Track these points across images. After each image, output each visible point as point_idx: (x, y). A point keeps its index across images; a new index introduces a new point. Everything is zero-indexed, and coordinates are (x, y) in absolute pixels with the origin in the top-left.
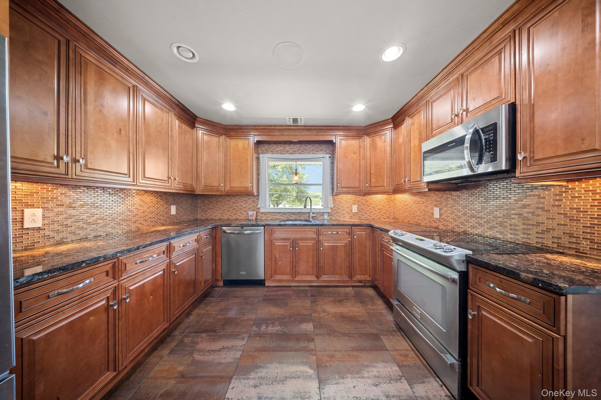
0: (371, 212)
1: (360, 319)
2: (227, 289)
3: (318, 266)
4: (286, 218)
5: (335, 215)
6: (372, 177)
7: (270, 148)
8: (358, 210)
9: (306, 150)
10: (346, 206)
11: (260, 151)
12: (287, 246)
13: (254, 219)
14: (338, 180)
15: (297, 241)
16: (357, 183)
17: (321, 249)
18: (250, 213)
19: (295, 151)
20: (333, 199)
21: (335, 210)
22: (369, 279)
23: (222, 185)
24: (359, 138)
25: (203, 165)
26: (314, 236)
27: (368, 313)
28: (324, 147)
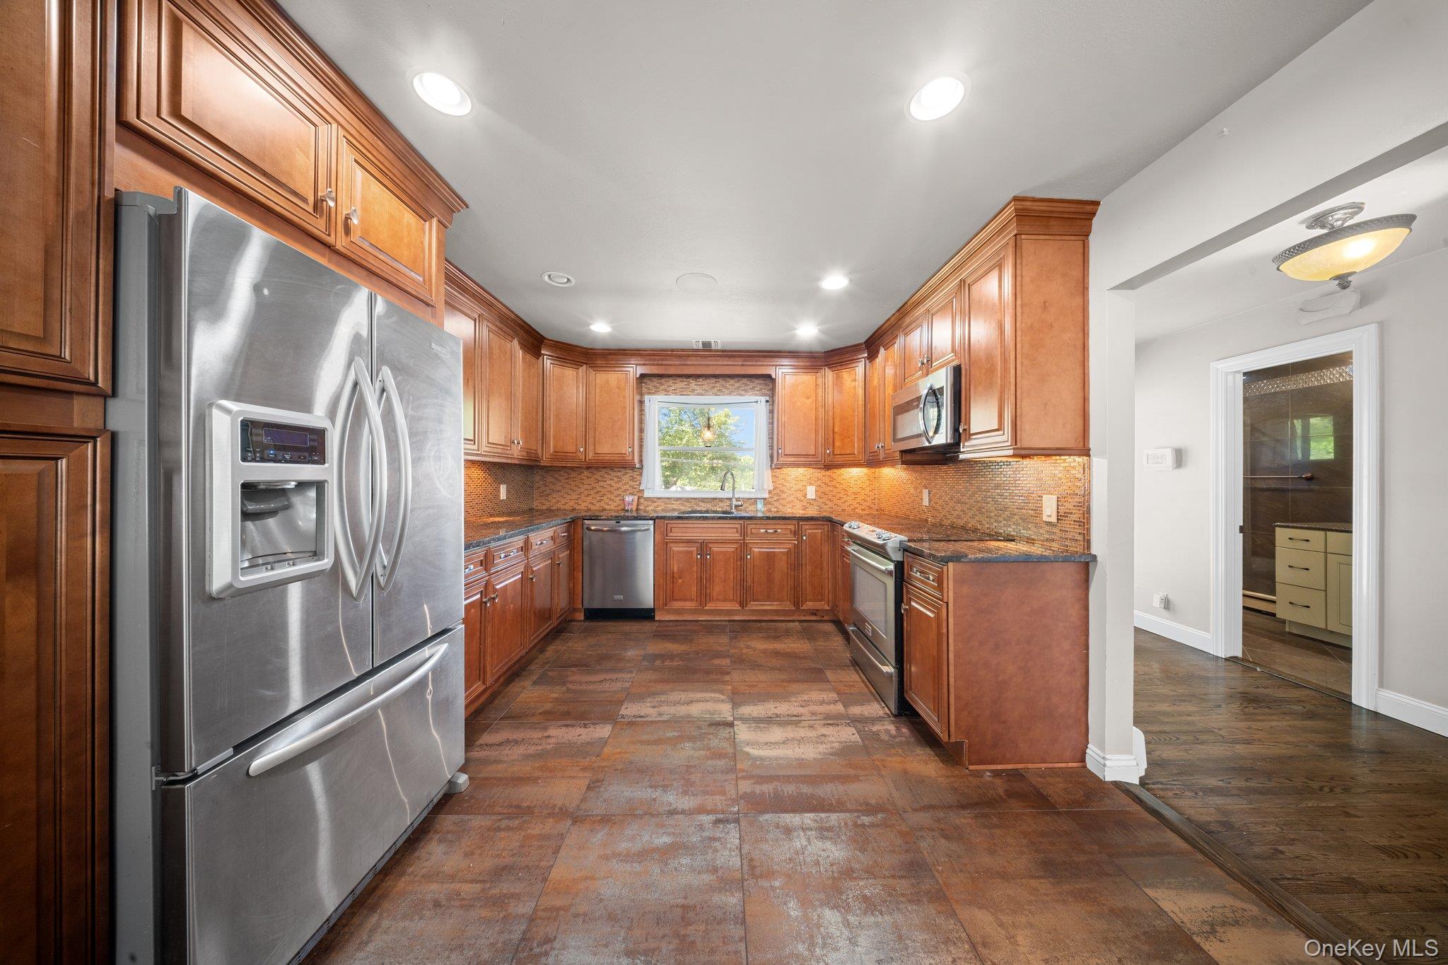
0: (840, 499)
1: (801, 655)
2: (591, 623)
3: (742, 586)
4: (689, 507)
5: (776, 504)
6: (837, 437)
7: (661, 384)
8: (816, 496)
9: (726, 388)
10: (795, 488)
11: (644, 390)
12: (691, 552)
13: (634, 509)
14: (780, 443)
15: (709, 544)
16: (813, 447)
17: (749, 557)
18: (628, 499)
19: (706, 391)
20: (772, 476)
21: (776, 493)
22: (827, 607)
23: (582, 450)
24: (815, 371)
25: (552, 417)
26: (737, 536)
27: (815, 650)
28: (758, 384)
